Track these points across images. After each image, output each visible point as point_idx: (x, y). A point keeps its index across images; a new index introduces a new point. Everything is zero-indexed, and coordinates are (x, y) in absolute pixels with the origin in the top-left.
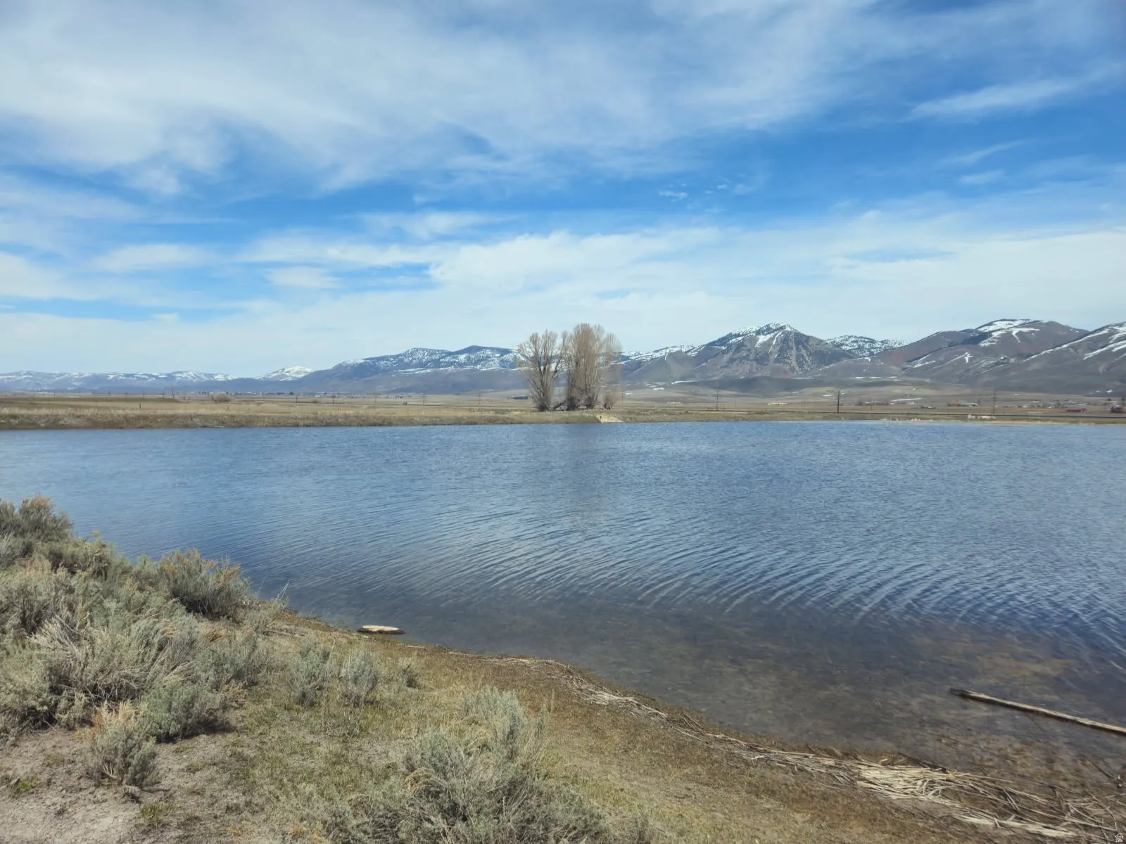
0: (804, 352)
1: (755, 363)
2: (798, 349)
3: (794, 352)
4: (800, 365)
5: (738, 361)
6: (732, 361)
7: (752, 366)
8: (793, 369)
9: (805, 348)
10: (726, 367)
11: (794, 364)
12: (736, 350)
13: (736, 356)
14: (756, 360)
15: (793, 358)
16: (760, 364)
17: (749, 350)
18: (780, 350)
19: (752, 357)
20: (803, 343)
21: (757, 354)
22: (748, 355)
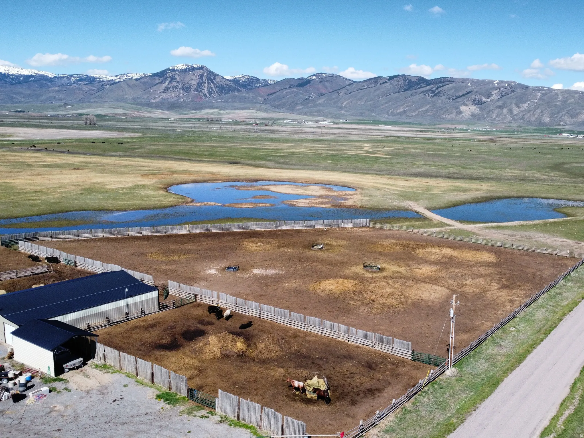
0: (212, 85)
1: (182, 91)
2: (209, 84)
3: (206, 85)
4: (210, 93)
5: (171, 89)
6: (167, 88)
7: (180, 92)
8: (205, 96)
9: (213, 82)
10: (163, 92)
11: (206, 92)
12: (170, 81)
13: (169, 86)
14: (182, 89)
15: (206, 89)
16: (186, 92)
17: (178, 82)
18: (198, 83)
19: (180, 86)
20: (212, 80)
21: (184, 85)
22: (177, 85)
